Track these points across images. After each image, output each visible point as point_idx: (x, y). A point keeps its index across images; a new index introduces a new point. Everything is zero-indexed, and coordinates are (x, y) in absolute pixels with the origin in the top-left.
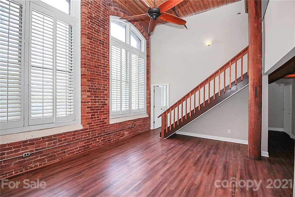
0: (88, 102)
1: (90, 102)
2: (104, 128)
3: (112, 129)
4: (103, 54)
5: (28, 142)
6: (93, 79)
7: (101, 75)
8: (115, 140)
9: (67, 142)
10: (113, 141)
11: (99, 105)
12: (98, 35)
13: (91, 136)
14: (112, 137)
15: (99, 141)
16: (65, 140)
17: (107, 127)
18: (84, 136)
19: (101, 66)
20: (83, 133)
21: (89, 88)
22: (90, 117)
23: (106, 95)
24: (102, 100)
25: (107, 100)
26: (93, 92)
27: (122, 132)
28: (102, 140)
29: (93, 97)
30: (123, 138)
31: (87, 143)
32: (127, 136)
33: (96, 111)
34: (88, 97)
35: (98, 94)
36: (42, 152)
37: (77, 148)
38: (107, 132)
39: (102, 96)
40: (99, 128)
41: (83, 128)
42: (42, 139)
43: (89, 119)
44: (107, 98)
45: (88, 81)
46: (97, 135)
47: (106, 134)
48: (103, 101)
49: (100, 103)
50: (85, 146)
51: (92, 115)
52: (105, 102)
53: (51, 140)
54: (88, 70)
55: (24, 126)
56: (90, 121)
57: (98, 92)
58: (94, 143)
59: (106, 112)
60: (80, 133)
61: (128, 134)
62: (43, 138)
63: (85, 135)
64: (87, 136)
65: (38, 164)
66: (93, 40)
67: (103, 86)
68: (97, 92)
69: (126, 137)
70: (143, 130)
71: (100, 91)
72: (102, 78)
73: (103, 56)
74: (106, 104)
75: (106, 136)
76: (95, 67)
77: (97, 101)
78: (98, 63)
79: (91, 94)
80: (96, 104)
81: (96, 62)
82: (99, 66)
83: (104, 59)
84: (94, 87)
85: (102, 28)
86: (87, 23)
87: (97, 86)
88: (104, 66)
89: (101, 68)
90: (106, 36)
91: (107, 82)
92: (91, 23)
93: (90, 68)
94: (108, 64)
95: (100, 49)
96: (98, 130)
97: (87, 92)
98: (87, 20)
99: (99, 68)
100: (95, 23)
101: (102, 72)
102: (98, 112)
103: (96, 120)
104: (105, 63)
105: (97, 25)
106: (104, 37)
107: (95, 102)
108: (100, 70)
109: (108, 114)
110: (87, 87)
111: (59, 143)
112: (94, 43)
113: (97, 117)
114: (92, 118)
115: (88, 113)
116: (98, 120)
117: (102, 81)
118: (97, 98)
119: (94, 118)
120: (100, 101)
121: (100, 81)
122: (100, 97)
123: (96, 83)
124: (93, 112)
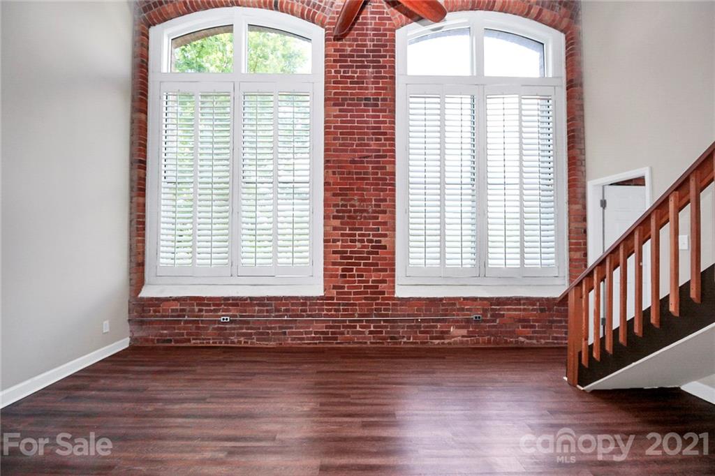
0: (334, 241)
1: (339, 240)
2: (377, 304)
3: (401, 310)
4: (373, 128)
5: (231, 302)
6: (347, 189)
7: (368, 179)
8: (412, 343)
9: (290, 316)
10: (404, 342)
11: (364, 247)
12: (360, 88)
13: (342, 314)
14: (401, 330)
15: (363, 333)
16: (287, 310)
17: (388, 304)
18: (325, 312)
19: (367, 157)
20: (322, 304)
21: (337, 211)
22: (340, 273)
23: (385, 223)
24: (371, 238)
25: (385, 236)
26: (346, 220)
27: (439, 325)
28: (371, 332)
29: (348, 229)
30: (443, 343)
31: (331, 327)
32: (462, 342)
33: (353, 261)
34: (335, 229)
35: (361, 224)
36: (248, 322)
37: (308, 332)
38: (387, 315)
39: (371, 226)
40: (363, 301)
42: (249, 301)
43: (336, 276)
44: (388, 231)
45: (334, 195)
46: (356, 315)
47: (385, 321)
48: (375, 239)
49: (366, 244)
50: (327, 333)
51: (343, 270)
52: (380, 241)
53: (264, 305)
54: (334, 173)
55: (232, 276)
56: (340, 282)
57: (361, 219)
58: (348, 331)
59: (382, 265)
60: (316, 304)
61: (463, 336)
62: (251, 299)
63: (327, 310)
64: (333, 313)
65: (242, 339)
66: (348, 105)
67: (373, 203)
69: (455, 343)
70: (543, 341)
71: (366, 215)
72: (372, 184)
73: (374, 134)
74: (385, 247)
75: (382, 323)
76: (353, 162)
77: (357, 238)
78: (362, 151)
79: (342, 223)
80: (355, 246)
81: (355, 151)
82: (364, 158)
83: (377, 140)
84: (349, 208)
85: (370, 70)
86: (333, 74)
87: (357, 204)
88: (376, 157)
89: (368, 162)
90: (383, 83)
91: (388, 192)
92: (342, 70)
93: (339, 167)
94: (388, 148)
95: (365, 119)
96: (360, 305)
97: (332, 219)
98: (332, 67)
99: (362, 162)
100: (352, 67)
101: (370, 170)
102: (359, 264)
103: (354, 282)
104: (381, 148)
105: (357, 67)
106: (377, 88)
107: (352, 241)
108: (365, 168)
109: (388, 272)
110: (332, 208)
111: (277, 314)
112: (351, 111)
113: (359, 276)
114: (345, 276)
115: (333, 264)
116: (358, 281)
117: (371, 193)
118: (357, 233)
119: (350, 275)
120: (366, 239)
121: (364, 193)
122: (366, 229)
123: (356, 198)
124: (348, 264)
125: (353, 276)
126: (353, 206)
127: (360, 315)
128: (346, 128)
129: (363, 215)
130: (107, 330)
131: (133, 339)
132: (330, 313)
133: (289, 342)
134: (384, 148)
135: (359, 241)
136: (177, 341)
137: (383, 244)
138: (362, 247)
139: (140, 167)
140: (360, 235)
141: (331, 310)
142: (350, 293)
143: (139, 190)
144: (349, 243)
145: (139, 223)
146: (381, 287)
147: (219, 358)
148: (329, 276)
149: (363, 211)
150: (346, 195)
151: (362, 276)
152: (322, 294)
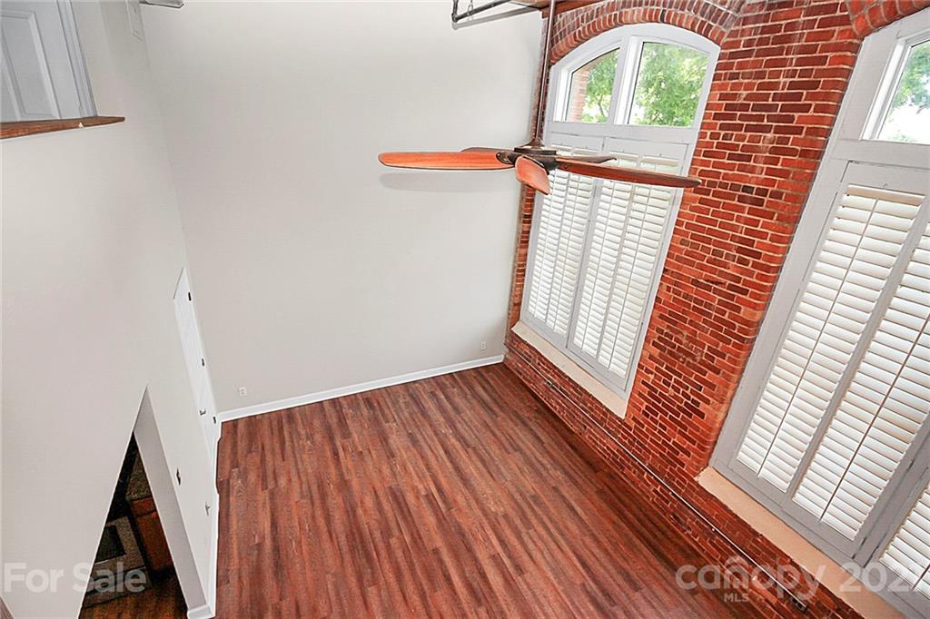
0: (647, 371)
1: (652, 373)
2: (671, 470)
3: (697, 500)
4: (742, 241)
5: (557, 371)
6: (677, 316)
7: (709, 315)
8: (695, 542)
9: (592, 416)
10: (688, 535)
12: (742, 168)
13: (634, 451)
14: (689, 520)
15: (649, 485)
16: (591, 409)
17: (684, 481)
18: (620, 436)
19: (717, 283)
20: (620, 427)
21: (660, 339)
23: (711, 386)
24: (688, 392)
25: (707, 402)
26: (666, 354)
29: (664, 366)
31: (621, 454)
32: (763, 606)
33: (660, 405)
34: (651, 357)
35: (681, 368)
37: (602, 442)
38: (679, 491)
39: (692, 379)
40: (658, 456)
42: (567, 380)
43: (639, 409)
44: (712, 397)
45: (661, 317)
46: (647, 464)
48: (692, 397)
49: (680, 396)
50: (617, 456)
52: (698, 404)
53: (576, 391)
54: (668, 289)
56: (640, 417)
57: (683, 363)
58: (635, 471)
60: (615, 422)
61: (768, 601)
62: (569, 379)
63: (623, 436)
64: (626, 442)
66: (715, 194)
67: (705, 351)
71: (691, 361)
72: (712, 325)
73: (739, 250)
75: (670, 494)
76: (696, 283)
78: (713, 271)
79: (660, 355)
80: (667, 391)
81: (702, 267)
82: (712, 283)
83: (741, 261)
84: (673, 341)
85: (769, 135)
86: (708, 139)
87: (684, 341)
88: (730, 287)
89: (716, 291)
90: (785, 163)
91: (730, 346)
92: (723, 133)
93: (676, 284)
94: (755, 280)
95: (734, 222)
96: (653, 455)
97: (651, 345)
98: (709, 126)
99: (709, 288)
100: (739, 127)
101: (715, 304)
102: (665, 414)
103: (655, 429)
104: (743, 277)
105: (748, 129)
106: (769, 171)
107: (665, 382)
108: (708, 297)
109: (695, 447)
110: (654, 331)
111: (584, 406)
112: (716, 205)
113: (661, 425)
114: (647, 416)
115: (640, 395)
116: (660, 432)
117: (706, 336)
118: (674, 377)
119: (652, 419)
120: (682, 390)
121: (698, 332)
122: (685, 379)
123: (685, 333)
124: (653, 404)
125: (656, 422)
126: (677, 340)
127: (650, 466)
128: (702, 230)
129: (687, 359)
130: (485, 348)
131: (506, 358)
132: (624, 440)
133: (587, 437)
134: (748, 278)
135: (673, 387)
136: (524, 378)
137: (700, 409)
138: (675, 397)
139: (524, 222)
140: (676, 381)
141: (626, 438)
142: (647, 437)
143: (522, 242)
144: (661, 383)
145: (519, 271)
146: (682, 456)
147: (525, 414)
148: (632, 404)
149: (688, 354)
150: (675, 324)
151: (665, 429)
152: (623, 417)
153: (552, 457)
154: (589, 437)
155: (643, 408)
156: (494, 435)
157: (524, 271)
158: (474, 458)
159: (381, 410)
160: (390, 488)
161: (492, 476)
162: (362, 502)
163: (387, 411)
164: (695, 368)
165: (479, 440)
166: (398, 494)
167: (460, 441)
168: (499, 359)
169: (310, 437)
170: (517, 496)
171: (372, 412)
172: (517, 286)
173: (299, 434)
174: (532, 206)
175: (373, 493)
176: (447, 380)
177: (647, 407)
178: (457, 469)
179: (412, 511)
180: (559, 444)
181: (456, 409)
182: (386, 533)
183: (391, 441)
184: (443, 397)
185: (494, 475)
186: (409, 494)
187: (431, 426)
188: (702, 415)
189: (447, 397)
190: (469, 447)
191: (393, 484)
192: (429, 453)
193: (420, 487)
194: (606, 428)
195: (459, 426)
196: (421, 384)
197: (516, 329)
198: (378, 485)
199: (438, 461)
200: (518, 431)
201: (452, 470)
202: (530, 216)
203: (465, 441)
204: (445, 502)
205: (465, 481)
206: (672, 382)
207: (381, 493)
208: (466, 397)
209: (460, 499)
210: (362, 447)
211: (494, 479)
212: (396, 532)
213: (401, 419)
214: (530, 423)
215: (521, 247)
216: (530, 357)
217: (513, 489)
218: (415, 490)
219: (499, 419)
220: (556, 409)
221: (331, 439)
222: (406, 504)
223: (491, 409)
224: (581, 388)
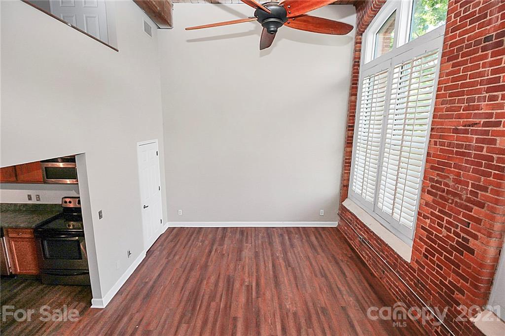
0: (425, 217)
1: (428, 218)
4: (490, 81)
5: (366, 229)
6: (444, 164)
7: (469, 155)
9: (388, 263)
12: (481, 26)
13: (418, 291)
16: (387, 256)
18: (407, 278)
20: (407, 270)
21: (432, 187)
23: (478, 221)
24: (458, 230)
25: (476, 237)
26: (438, 199)
29: (437, 210)
31: (409, 295)
33: (436, 246)
34: (427, 204)
35: (451, 209)
37: (395, 285)
39: (460, 217)
40: (438, 296)
41: (409, 262)
43: (420, 252)
45: (432, 168)
46: (428, 303)
48: (462, 234)
49: (452, 235)
52: (468, 241)
53: (378, 242)
54: (436, 143)
55: (374, 211)
56: (422, 260)
57: (452, 204)
60: (404, 266)
62: (373, 233)
63: (410, 278)
64: (412, 284)
67: (470, 188)
68: (450, 201)
71: (458, 201)
72: (472, 163)
76: (456, 131)
78: (469, 116)
79: (434, 201)
80: (441, 232)
81: (460, 116)
82: (470, 126)
83: (491, 99)
84: (442, 186)
87: (451, 184)
88: (485, 124)
89: (472, 132)
91: (491, 179)
93: (441, 137)
95: (481, 70)
96: (434, 296)
97: (426, 194)
99: (466, 132)
101: (474, 143)
102: (441, 254)
103: (434, 269)
104: (495, 111)
107: (439, 224)
108: (467, 139)
109: (468, 285)
110: (428, 182)
111: (382, 254)
112: (465, 62)
113: (438, 266)
114: (426, 257)
115: (421, 239)
116: (437, 272)
117: (469, 175)
118: (446, 218)
119: (431, 261)
120: (453, 229)
121: (462, 172)
122: (456, 219)
123: (451, 177)
124: (431, 246)
125: (434, 263)
126: (446, 185)
128: (457, 87)
129: (455, 200)
130: (323, 215)
131: (339, 225)
132: (411, 282)
133: (385, 281)
134: (500, 111)
135: (446, 228)
136: (348, 237)
137: (470, 245)
138: (448, 237)
139: (349, 130)
140: (448, 222)
141: (412, 280)
142: (428, 277)
143: (348, 143)
144: (436, 226)
145: (346, 163)
146: (457, 295)
147: (339, 257)
148: (415, 249)
149: (455, 195)
150: (442, 170)
151: (441, 269)
152: (409, 261)
153: (350, 287)
154: (387, 281)
155: (423, 251)
156: (311, 264)
157: (350, 163)
158: (290, 274)
159: (247, 237)
160: (229, 276)
161: (297, 286)
162: (209, 278)
163: (249, 237)
164: (461, 206)
165: (299, 265)
166: (232, 280)
167: (285, 262)
168: (334, 224)
169: (203, 242)
170: (310, 304)
171: (241, 236)
172: (345, 173)
173: (198, 239)
174: (354, 120)
175: (218, 275)
176: (294, 229)
177: (426, 250)
178: (276, 277)
179: (234, 291)
180: (360, 282)
181: (292, 245)
182: (212, 298)
183: (244, 253)
184: (287, 238)
185: (299, 287)
186: (237, 281)
187: (271, 250)
188: (472, 251)
189: (289, 238)
190: (290, 267)
191: (231, 274)
192: (262, 263)
193: (247, 280)
194: (398, 272)
195: (289, 254)
196: (276, 229)
197: (344, 204)
198: (223, 272)
199: (265, 269)
200: (330, 266)
201: (272, 276)
202: (353, 126)
203: (289, 263)
204: (257, 293)
205: (277, 284)
206: (444, 223)
207: (222, 276)
208: (302, 240)
209: (268, 295)
210: (226, 252)
211: (298, 290)
212: (218, 300)
213: (255, 244)
214: (341, 264)
215: (347, 147)
216: (351, 220)
217: (309, 299)
218: (243, 281)
219: (319, 256)
220: (365, 258)
221: (213, 244)
222: (233, 286)
223: (316, 250)
224: (381, 240)
